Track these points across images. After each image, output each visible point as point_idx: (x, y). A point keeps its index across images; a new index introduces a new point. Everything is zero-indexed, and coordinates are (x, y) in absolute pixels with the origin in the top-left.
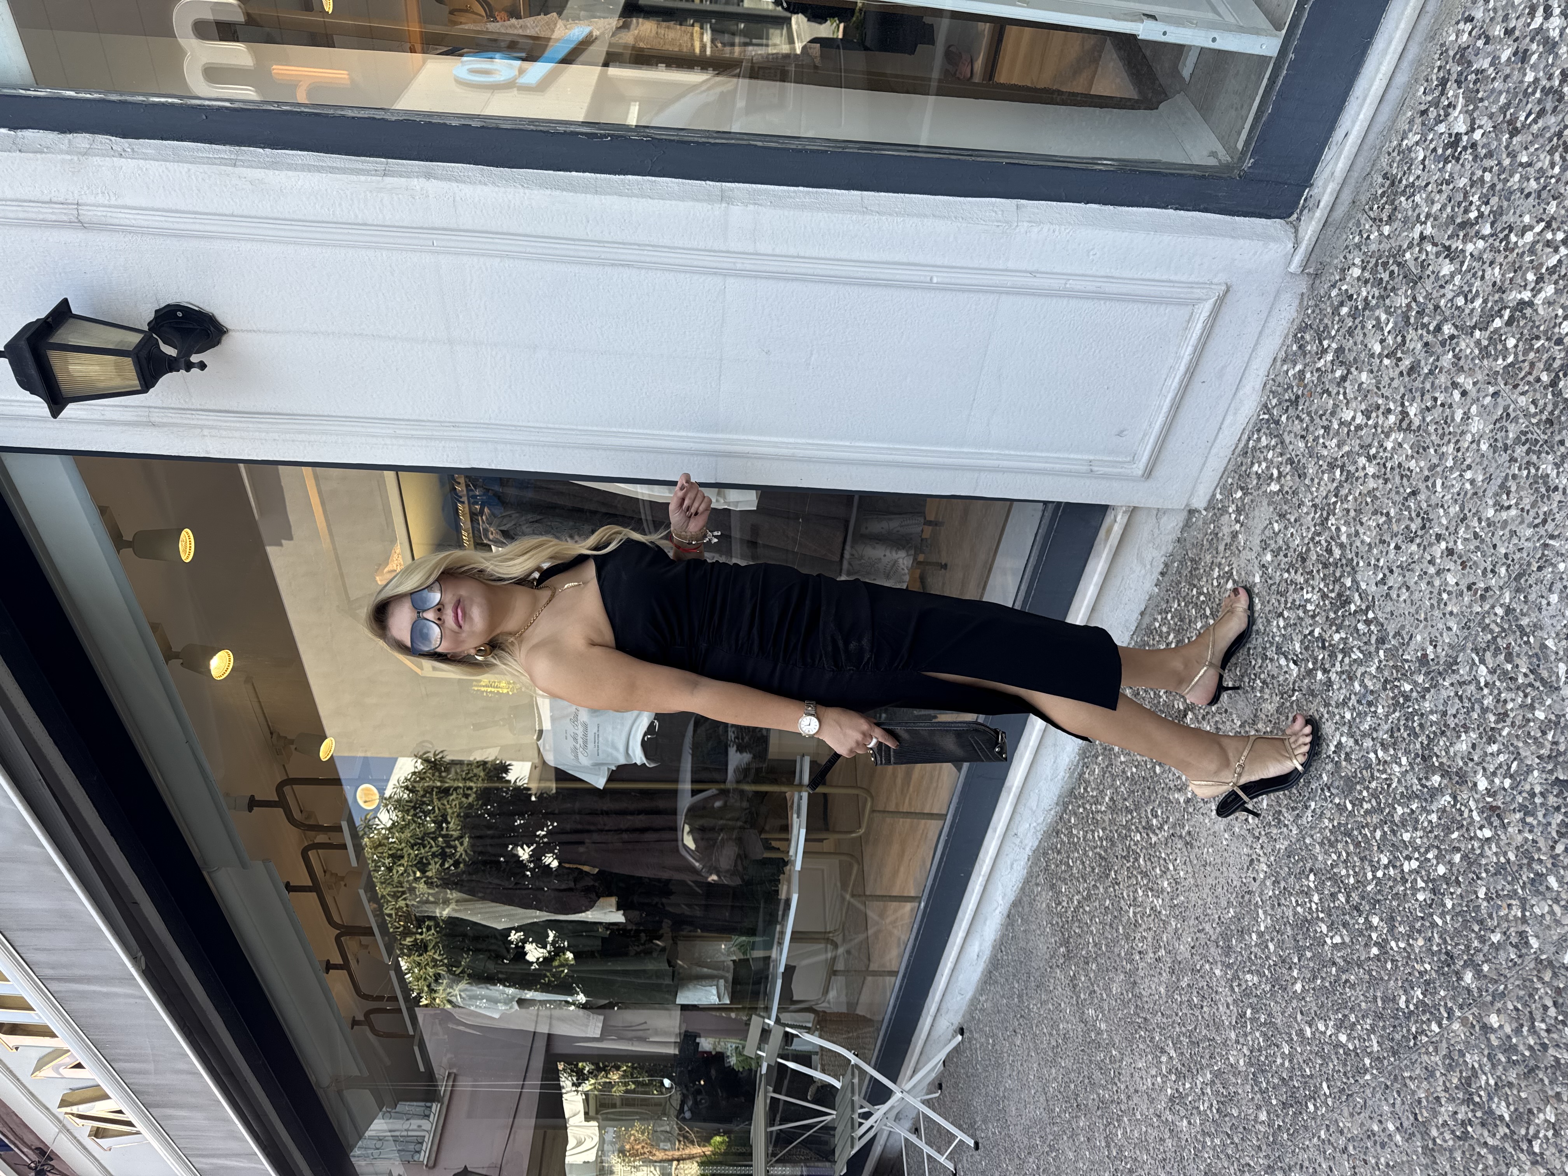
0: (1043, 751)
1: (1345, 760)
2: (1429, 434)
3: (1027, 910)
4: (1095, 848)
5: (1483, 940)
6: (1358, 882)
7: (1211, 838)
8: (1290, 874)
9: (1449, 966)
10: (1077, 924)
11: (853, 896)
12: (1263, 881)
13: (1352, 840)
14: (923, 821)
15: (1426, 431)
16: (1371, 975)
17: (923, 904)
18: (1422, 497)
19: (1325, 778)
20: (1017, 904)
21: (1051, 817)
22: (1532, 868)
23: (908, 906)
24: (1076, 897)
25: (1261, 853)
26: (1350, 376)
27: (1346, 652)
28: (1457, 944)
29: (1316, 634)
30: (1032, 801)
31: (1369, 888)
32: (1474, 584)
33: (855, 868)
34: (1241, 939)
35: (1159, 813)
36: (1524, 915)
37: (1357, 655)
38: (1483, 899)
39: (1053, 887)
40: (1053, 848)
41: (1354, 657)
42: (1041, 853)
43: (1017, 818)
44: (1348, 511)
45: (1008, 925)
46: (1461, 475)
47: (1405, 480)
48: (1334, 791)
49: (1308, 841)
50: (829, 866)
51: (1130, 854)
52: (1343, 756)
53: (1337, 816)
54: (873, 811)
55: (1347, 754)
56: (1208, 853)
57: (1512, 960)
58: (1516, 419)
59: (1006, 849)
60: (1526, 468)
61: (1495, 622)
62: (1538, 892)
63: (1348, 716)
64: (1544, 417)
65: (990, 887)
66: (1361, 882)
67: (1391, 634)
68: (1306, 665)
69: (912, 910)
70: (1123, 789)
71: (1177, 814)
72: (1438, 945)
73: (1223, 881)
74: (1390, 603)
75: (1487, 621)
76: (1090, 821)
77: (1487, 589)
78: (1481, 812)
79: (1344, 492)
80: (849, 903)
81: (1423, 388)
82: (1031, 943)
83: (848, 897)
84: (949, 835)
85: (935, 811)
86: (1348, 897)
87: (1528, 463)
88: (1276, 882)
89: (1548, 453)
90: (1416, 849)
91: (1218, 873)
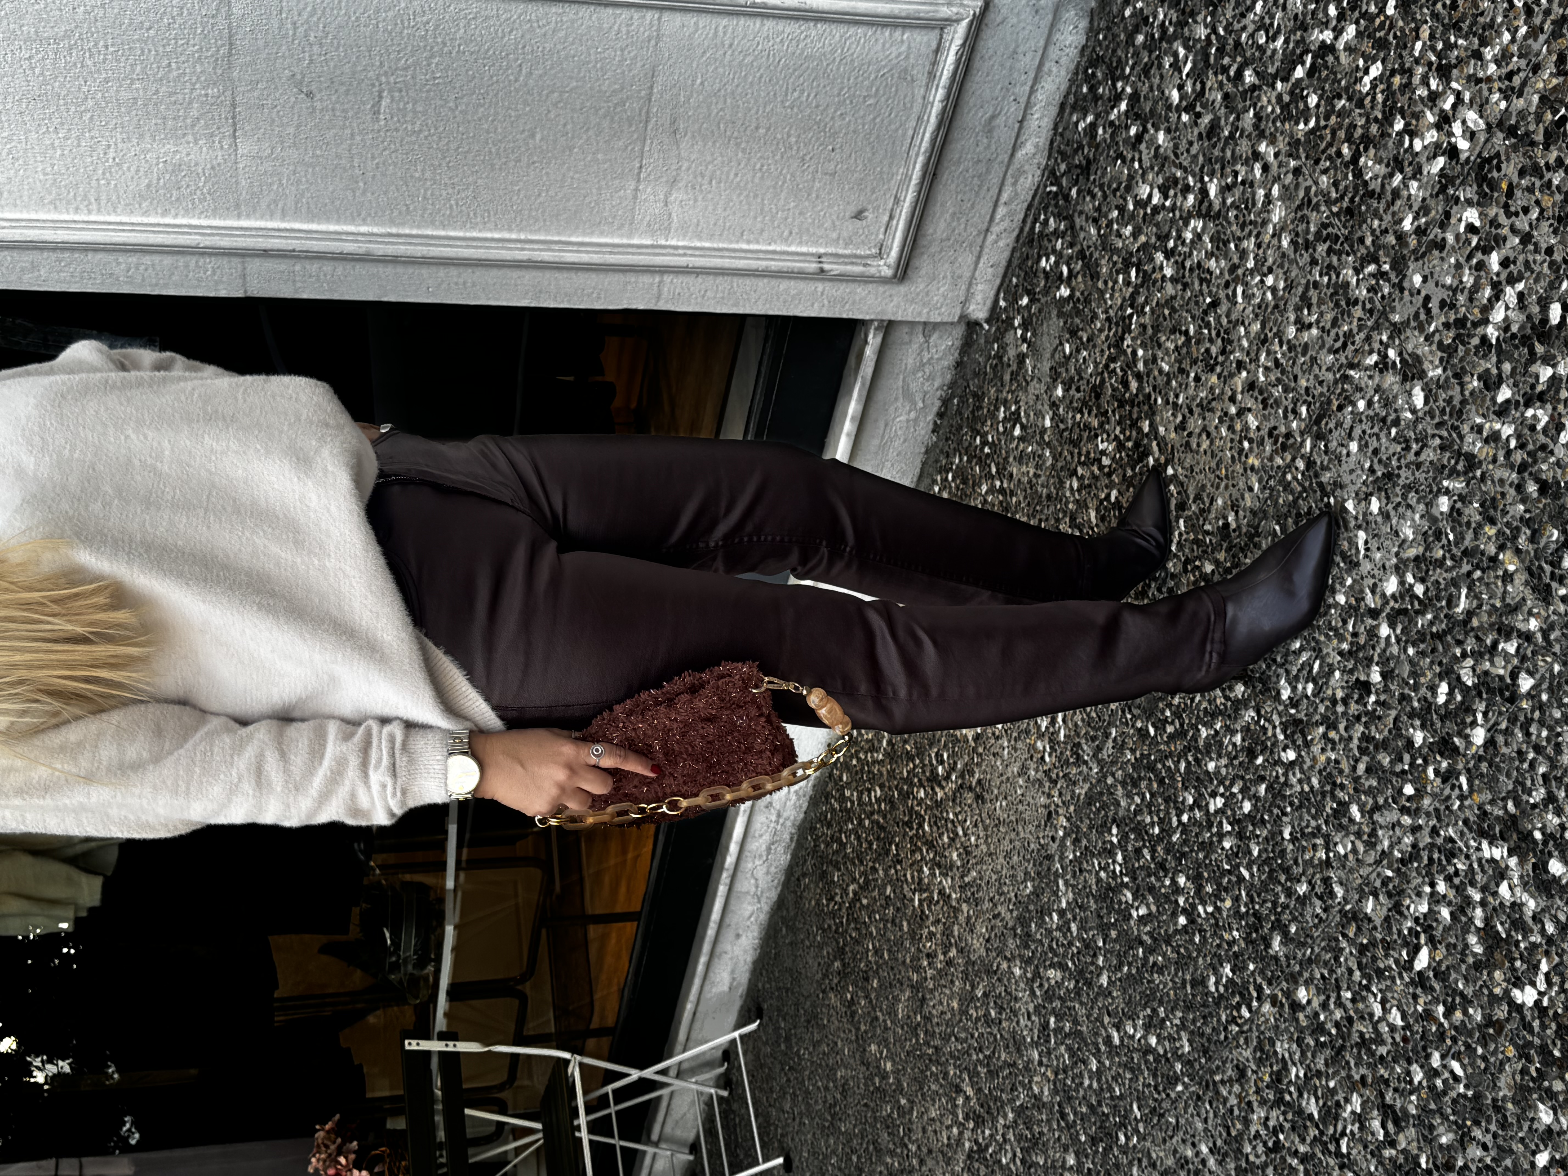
2: (1229, 223)
3: (792, 913)
4: (872, 814)
5: (1289, 893)
6: (1163, 831)
7: (1004, 786)
8: (1091, 828)
9: (1256, 931)
10: (853, 925)
12: (1063, 841)
13: (1156, 776)
15: (1226, 218)
16: (1178, 953)
18: (1222, 309)
22: (1335, 797)
24: (852, 887)
25: (1059, 802)
26: (1145, 135)
28: (1264, 901)
31: (1174, 839)
32: (1275, 428)
34: (1041, 922)
35: (945, 757)
36: (1328, 857)
38: (1289, 841)
39: (823, 875)
40: (822, 820)
42: (807, 829)
44: (1145, 327)
46: (1262, 282)
47: (1204, 286)
48: (1137, 711)
49: (1109, 781)
51: (913, 819)
53: (1139, 745)
56: (1001, 808)
57: (1317, 916)
58: (1317, 205)
60: (1327, 274)
61: (1295, 478)
62: (1341, 827)
64: (1345, 205)
66: (1166, 832)
67: (1191, 497)
72: (1246, 905)
73: (1018, 844)
74: (1190, 455)
75: (1289, 477)
76: (865, 776)
77: (1289, 435)
78: (1285, 728)
81: (1223, 158)
86: (1153, 851)
87: (1330, 267)
88: (1076, 841)
89: (1348, 255)
90: (1221, 782)
91: (1013, 835)
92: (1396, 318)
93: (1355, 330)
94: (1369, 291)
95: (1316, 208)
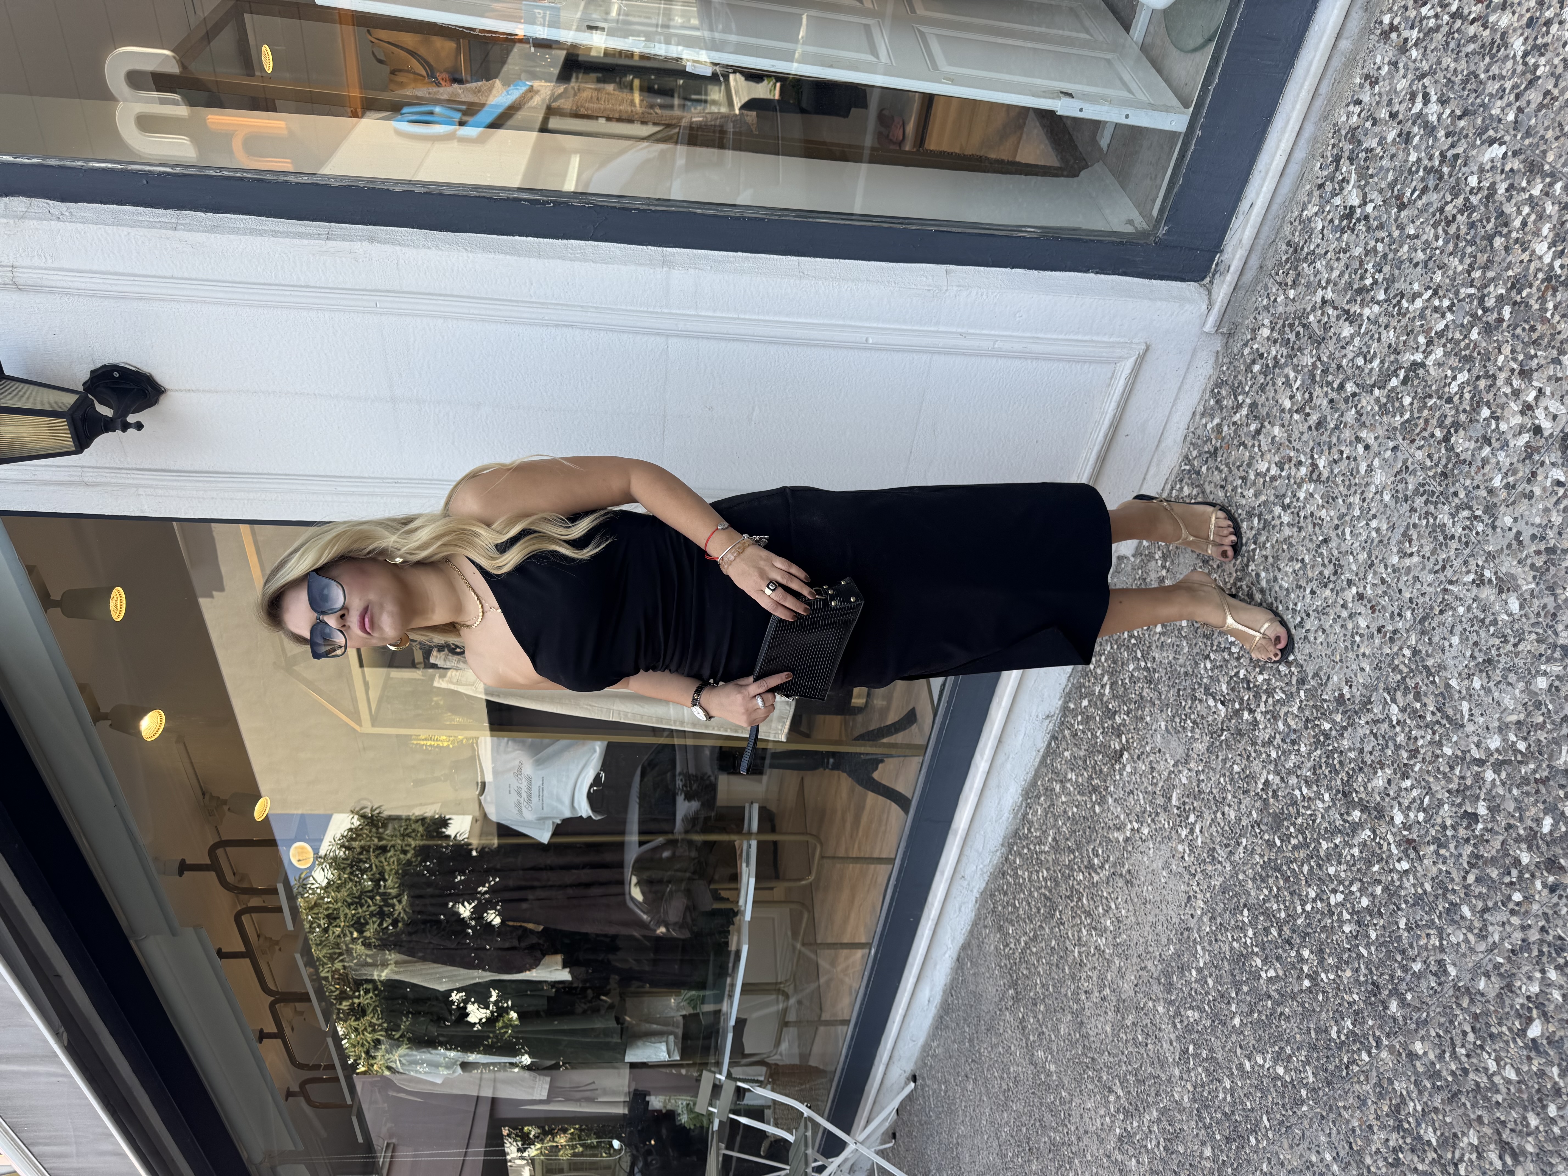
0: (987, 793)
1: (1273, 797)
2: (1337, 485)
3: (975, 953)
4: (1040, 888)
5: (1405, 969)
6: (1289, 915)
7: (1150, 876)
8: (1225, 910)
9: (1375, 995)
10: (1024, 965)
11: (803, 944)
12: (1201, 918)
13: (1282, 875)
14: (872, 866)
15: (1334, 482)
16: (1304, 1007)
17: (873, 951)
18: (1333, 544)
19: (1255, 816)
20: (966, 947)
21: (997, 858)
22: (1447, 898)
23: (859, 954)
24: (1023, 939)
25: (1197, 890)
26: (1264, 430)
27: (1270, 693)
28: (1382, 974)
29: (1241, 676)
30: (978, 843)
31: (1299, 922)
32: (1383, 627)
33: (806, 916)
34: (1182, 975)
35: (1100, 852)
36: (1441, 944)
37: (1280, 695)
38: (1404, 930)
39: (1000, 928)
40: (1000, 889)
41: (1277, 697)
42: (988, 895)
43: (964, 859)
44: (1266, 557)
45: (958, 968)
46: (1367, 524)
47: (1317, 528)
48: (1263, 827)
49: (1241, 877)
50: (780, 915)
51: (1074, 894)
52: (1270, 794)
53: (1267, 852)
54: (822, 857)
55: (1274, 791)
56: (1148, 891)
57: (1432, 988)
59: (954, 891)
60: (1425, 518)
61: (1403, 663)
62: (1453, 922)
63: (1274, 754)
64: (1439, 470)
65: (940, 932)
66: (1292, 917)
67: (1310, 675)
68: (1233, 706)
69: (863, 956)
70: (1064, 829)
71: (1117, 854)
72: (1365, 975)
73: (1162, 918)
74: (1308, 646)
75: (1396, 662)
76: (1034, 862)
77: (1395, 632)
78: (1399, 845)
79: (1263, 539)
80: (800, 952)
81: (1330, 442)
82: (980, 986)
83: (799, 946)
84: (897, 880)
85: (884, 856)
86: (1280, 930)
87: (1427, 513)
88: (1213, 918)
89: (1444, 504)
90: (1341, 882)
91: (1158, 911)
92: (1490, 548)
93: (1453, 557)
94: (1464, 529)
95: (1414, 472)
